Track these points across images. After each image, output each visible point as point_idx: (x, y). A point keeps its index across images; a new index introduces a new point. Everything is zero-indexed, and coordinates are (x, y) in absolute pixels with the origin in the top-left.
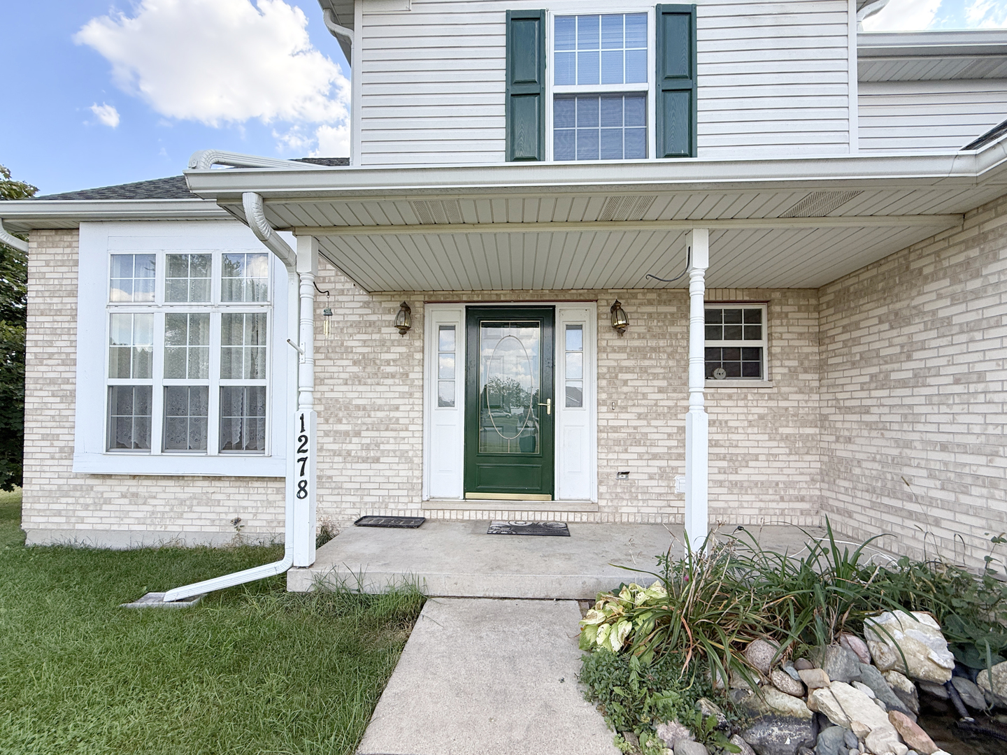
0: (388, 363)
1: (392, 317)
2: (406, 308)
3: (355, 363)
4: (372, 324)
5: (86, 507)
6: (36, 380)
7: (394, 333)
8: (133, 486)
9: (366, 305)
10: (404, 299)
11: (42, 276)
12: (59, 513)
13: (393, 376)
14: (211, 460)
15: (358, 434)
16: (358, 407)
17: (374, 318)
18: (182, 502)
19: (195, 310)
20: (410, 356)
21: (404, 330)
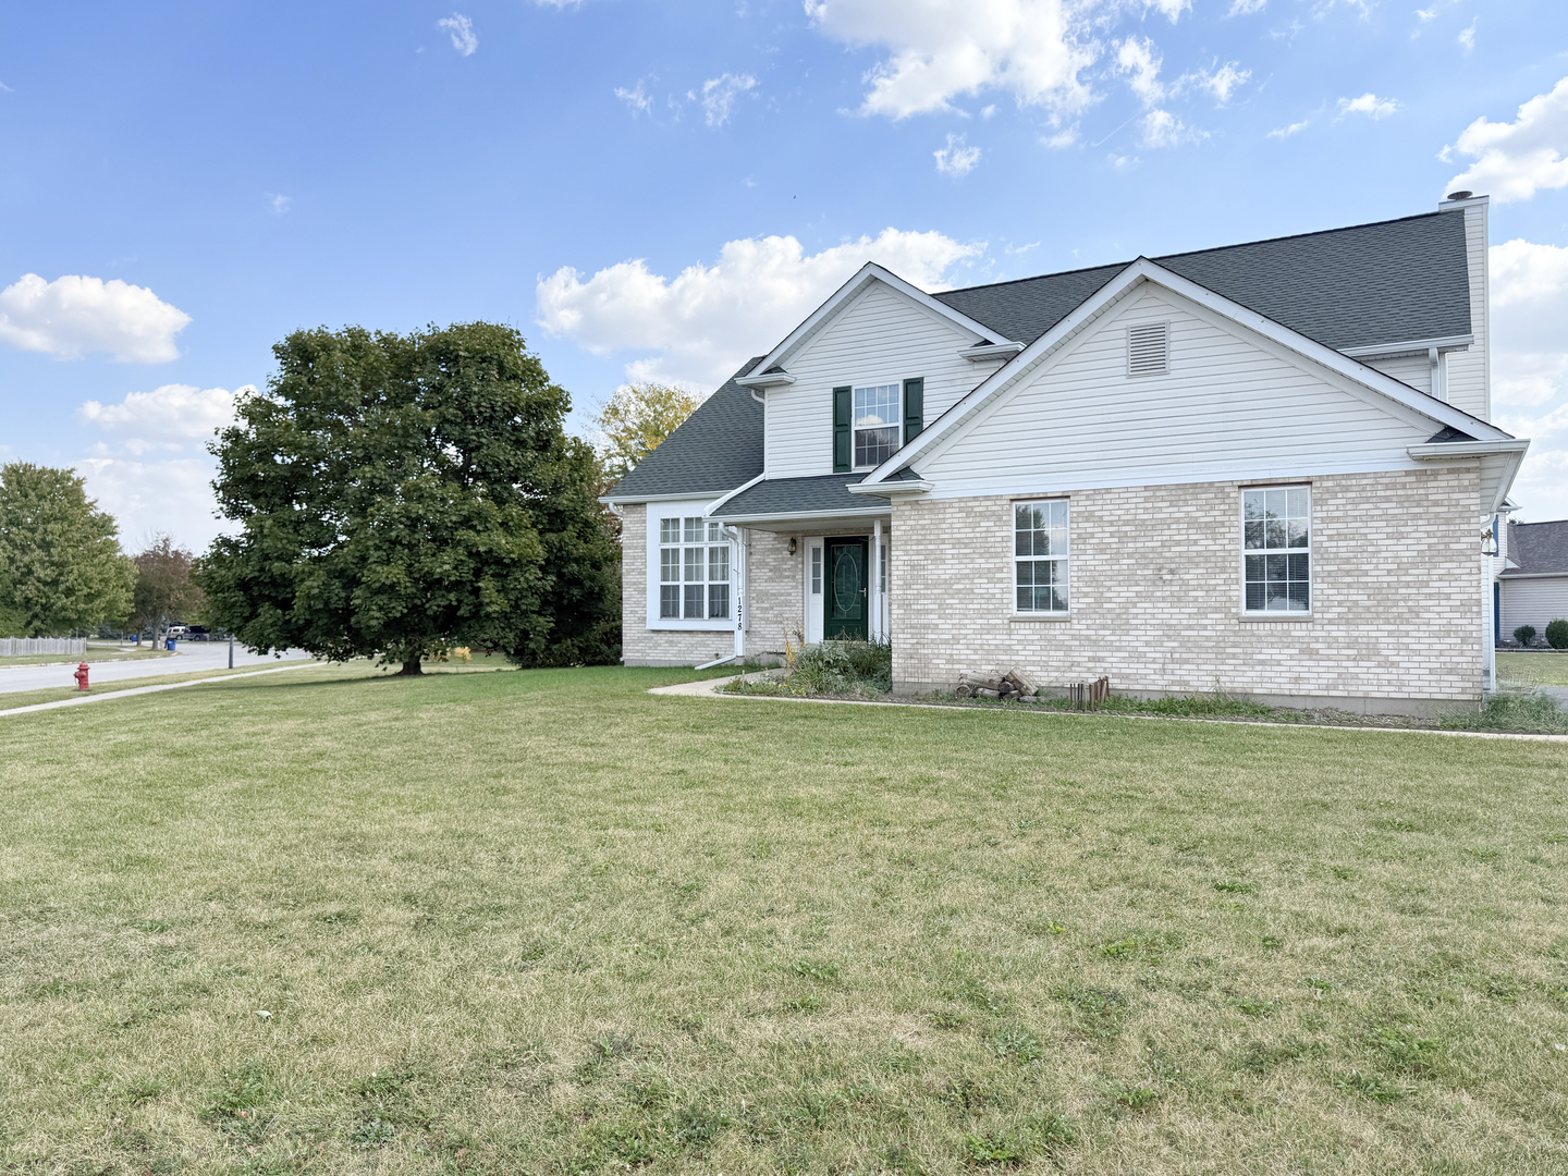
0: (785, 570)
1: (787, 546)
2: (794, 542)
3: (770, 571)
4: (778, 549)
5: (650, 648)
6: (627, 583)
7: (786, 554)
8: (669, 637)
9: (775, 539)
10: (793, 535)
11: (629, 529)
12: (638, 651)
13: (788, 577)
14: (706, 623)
15: (772, 609)
16: (772, 594)
17: (779, 546)
18: (692, 645)
19: (697, 546)
20: (796, 566)
21: (792, 553)
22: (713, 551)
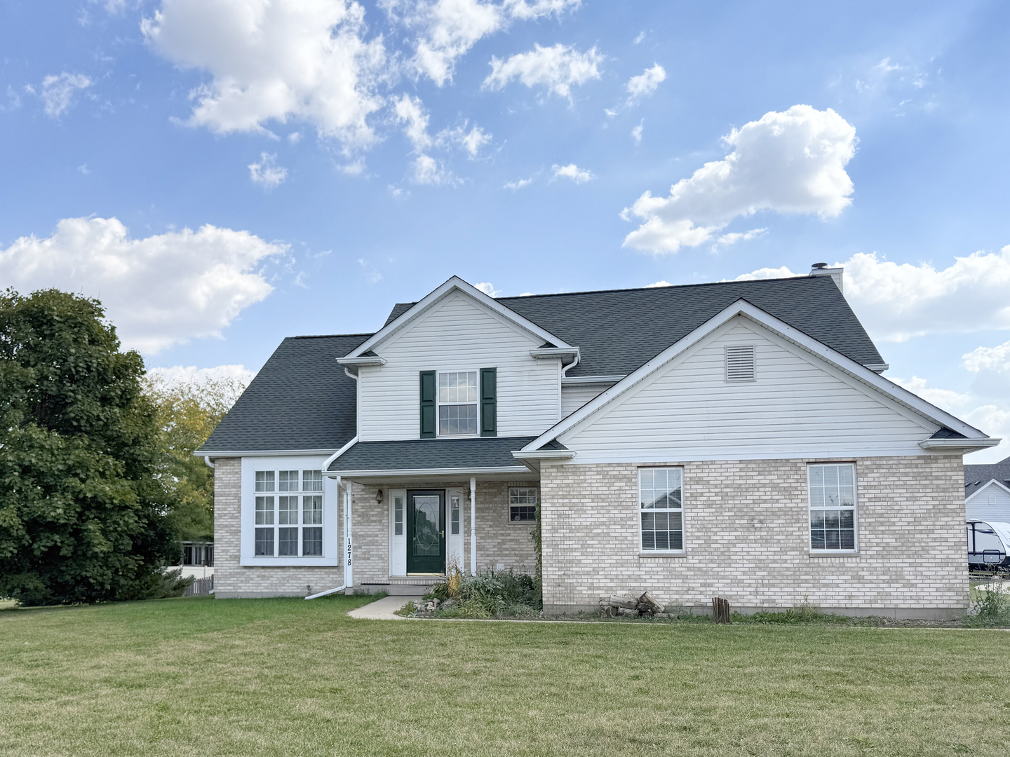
0: (373, 516)
1: (375, 496)
2: (380, 492)
3: (359, 516)
4: (365, 499)
5: (242, 582)
6: (219, 526)
7: (376, 504)
8: (262, 572)
9: (363, 490)
10: (380, 487)
11: (221, 479)
12: (230, 585)
13: (375, 521)
14: (300, 560)
15: (360, 547)
16: (360, 536)
17: (366, 496)
18: (284, 579)
19: (292, 495)
20: (382, 513)
21: (379, 502)
22: (306, 499)
